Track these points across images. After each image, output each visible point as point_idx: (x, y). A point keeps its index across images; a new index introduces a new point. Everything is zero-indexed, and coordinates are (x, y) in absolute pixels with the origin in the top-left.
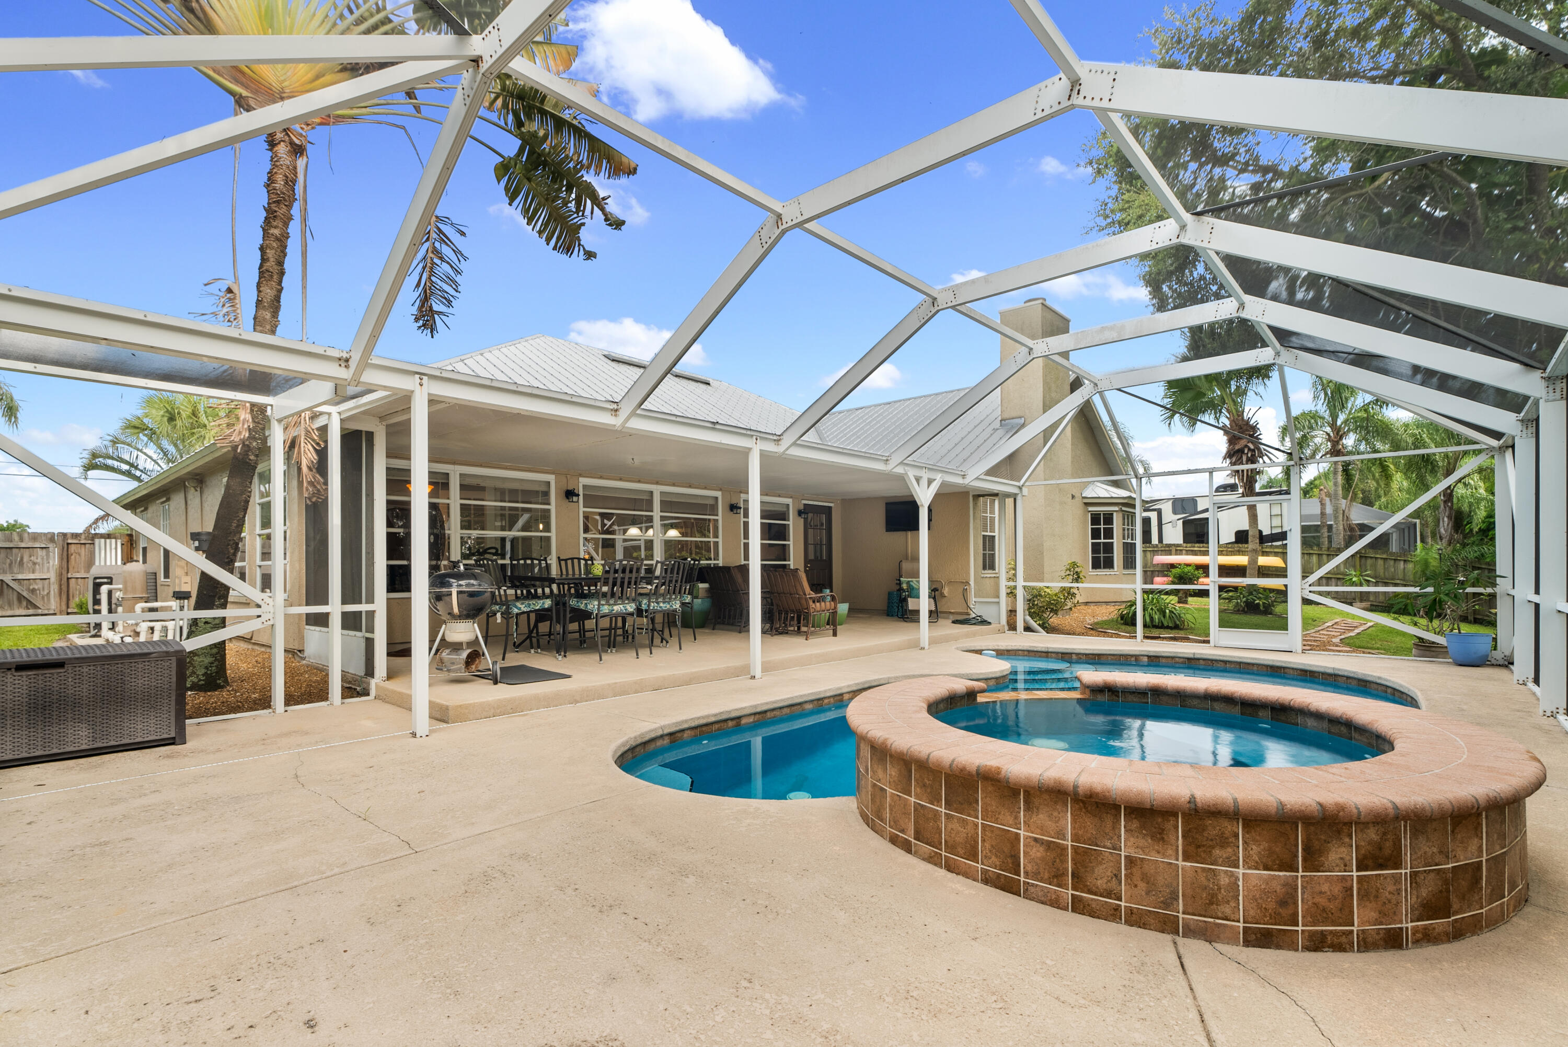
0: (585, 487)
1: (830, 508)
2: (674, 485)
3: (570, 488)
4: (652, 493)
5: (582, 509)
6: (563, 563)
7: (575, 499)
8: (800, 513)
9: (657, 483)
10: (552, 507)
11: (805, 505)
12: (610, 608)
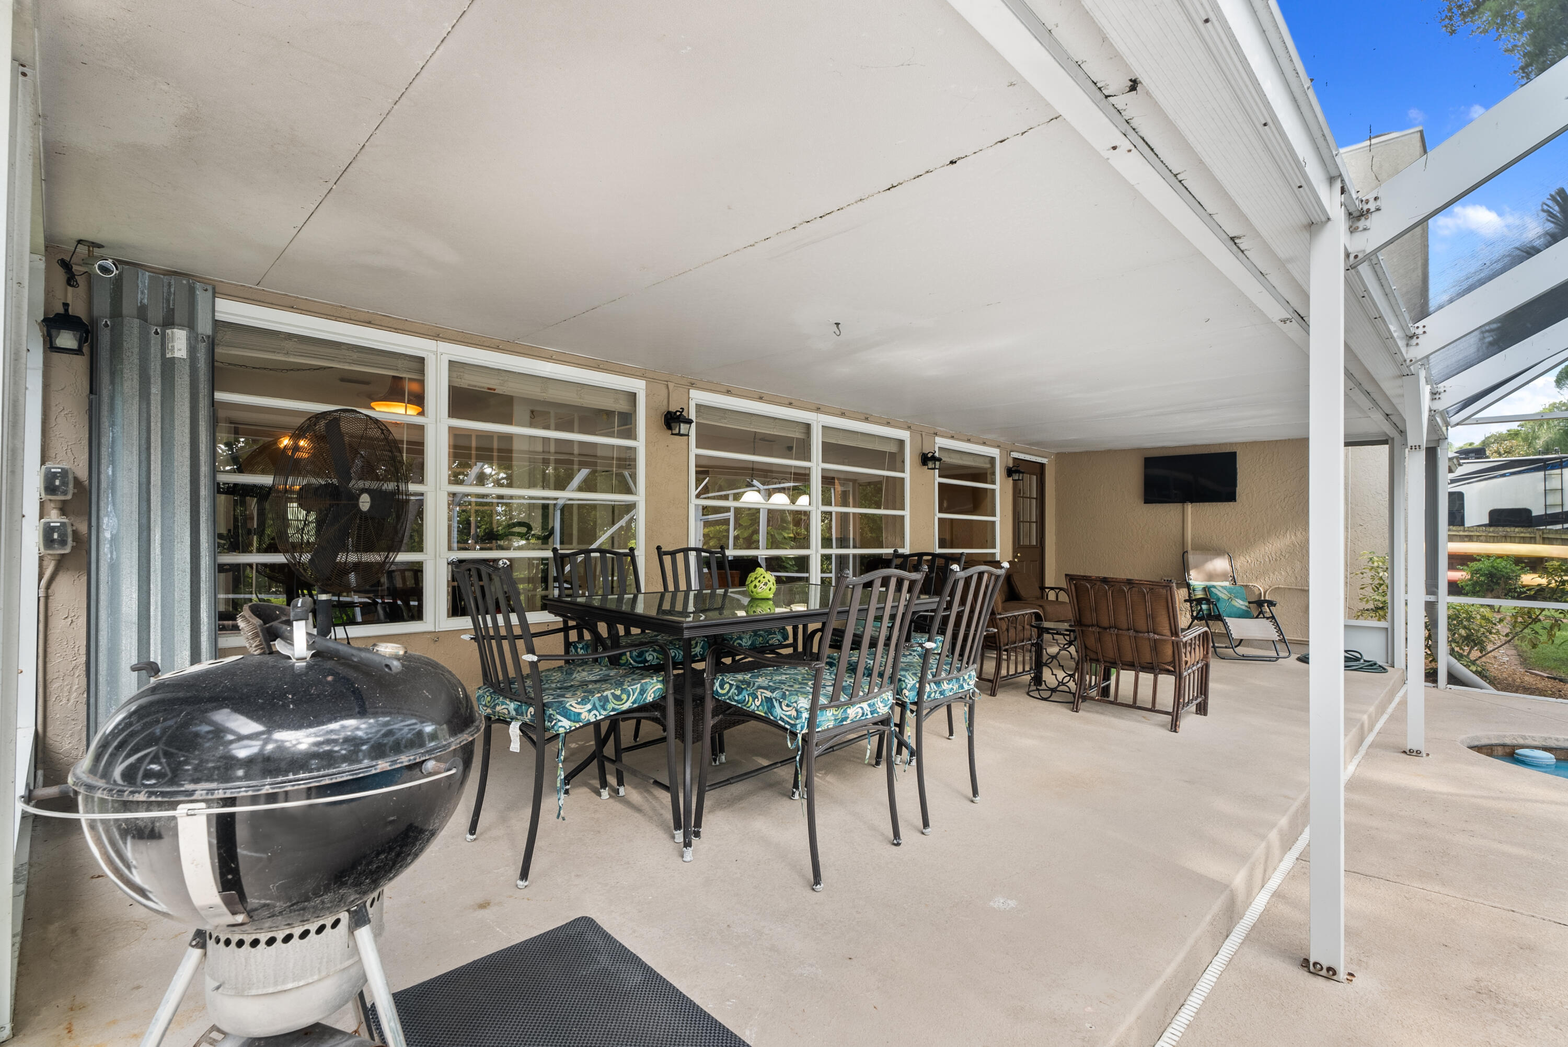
0: (699, 407)
1: (1042, 466)
2: (843, 415)
3: (673, 409)
4: (808, 426)
5: (694, 451)
6: (667, 559)
7: (684, 428)
8: (1010, 472)
9: (818, 410)
10: (640, 444)
11: (1015, 459)
12: (839, 713)
